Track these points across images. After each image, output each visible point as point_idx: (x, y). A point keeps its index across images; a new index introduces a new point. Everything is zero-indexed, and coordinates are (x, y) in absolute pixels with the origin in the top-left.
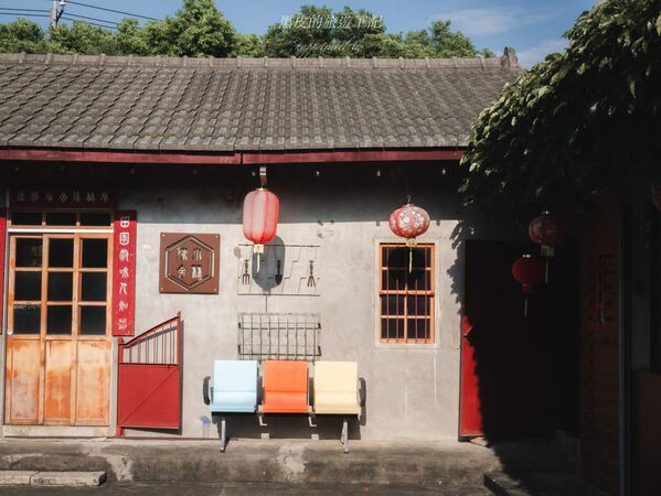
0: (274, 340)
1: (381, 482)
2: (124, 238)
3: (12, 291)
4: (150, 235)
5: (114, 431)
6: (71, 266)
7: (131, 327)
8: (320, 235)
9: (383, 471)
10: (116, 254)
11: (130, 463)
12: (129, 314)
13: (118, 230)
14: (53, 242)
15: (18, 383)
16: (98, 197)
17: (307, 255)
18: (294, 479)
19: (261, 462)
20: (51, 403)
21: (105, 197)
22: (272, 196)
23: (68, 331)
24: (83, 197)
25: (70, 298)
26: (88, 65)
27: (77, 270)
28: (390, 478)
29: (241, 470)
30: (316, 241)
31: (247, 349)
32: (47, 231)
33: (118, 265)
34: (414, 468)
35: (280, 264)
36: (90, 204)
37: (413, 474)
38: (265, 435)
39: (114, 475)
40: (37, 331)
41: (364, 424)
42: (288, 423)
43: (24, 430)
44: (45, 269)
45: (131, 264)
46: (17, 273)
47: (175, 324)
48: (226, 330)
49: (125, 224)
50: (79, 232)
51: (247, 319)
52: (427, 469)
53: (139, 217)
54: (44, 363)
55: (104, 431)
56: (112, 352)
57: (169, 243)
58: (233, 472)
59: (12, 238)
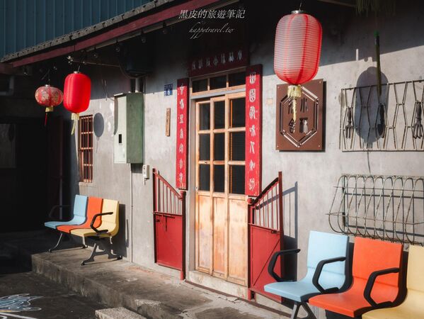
2: (253, 94)
3: (198, 152)
4: (272, 90)
5: (247, 294)
6: (224, 126)
7: (257, 188)
10: (248, 113)
12: (256, 173)
13: (248, 87)
15: (203, 234)
16: (236, 56)
20: (217, 256)
21: (240, 55)
27: (227, 130)
32: (212, 96)
33: (249, 123)
36: (231, 65)
44: (212, 131)
45: (258, 121)
49: (253, 80)
53: (264, 71)
54: (213, 219)
55: (243, 291)
59: (197, 104)
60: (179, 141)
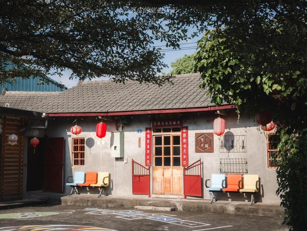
0: (232, 168)
1: (260, 215)
2: (184, 135)
3: (154, 153)
4: (192, 134)
5: (183, 197)
6: (170, 144)
7: (187, 163)
8: (246, 132)
9: (261, 212)
10: (182, 140)
11: (182, 205)
12: (187, 159)
13: (183, 133)
14: (165, 137)
15: (157, 181)
16: (176, 122)
17: (242, 138)
18: (231, 213)
19: (221, 206)
20: (165, 187)
21: (178, 123)
22: (223, 120)
23: (170, 165)
24: (172, 123)
25: (170, 155)
26: (186, 77)
27: (171, 146)
28: (263, 214)
29: (215, 209)
30: (245, 134)
31: (223, 170)
32: (163, 134)
33: (183, 144)
34: (271, 211)
35: (233, 142)
36: (174, 125)
37: (271, 213)
38: (230, 200)
39: (177, 209)
40: (161, 165)
41: (263, 197)
42: (237, 195)
43: (158, 196)
44: (163, 146)
45: (187, 143)
46: (156, 148)
47: (199, 163)
48: (216, 165)
49: (184, 131)
50: (172, 134)
51: (223, 160)
52: (276, 211)
53: (189, 128)
54: (163, 175)
55: (181, 197)
56: (182, 171)
57: (198, 136)
58: (212, 209)
59: (154, 137)
60: (147, 149)
